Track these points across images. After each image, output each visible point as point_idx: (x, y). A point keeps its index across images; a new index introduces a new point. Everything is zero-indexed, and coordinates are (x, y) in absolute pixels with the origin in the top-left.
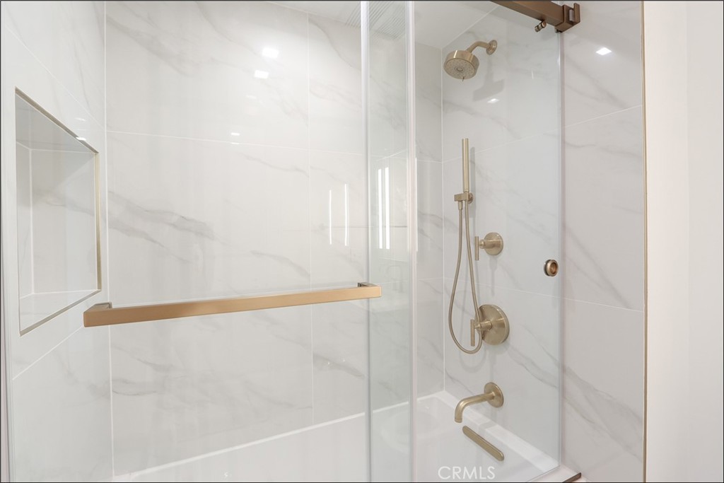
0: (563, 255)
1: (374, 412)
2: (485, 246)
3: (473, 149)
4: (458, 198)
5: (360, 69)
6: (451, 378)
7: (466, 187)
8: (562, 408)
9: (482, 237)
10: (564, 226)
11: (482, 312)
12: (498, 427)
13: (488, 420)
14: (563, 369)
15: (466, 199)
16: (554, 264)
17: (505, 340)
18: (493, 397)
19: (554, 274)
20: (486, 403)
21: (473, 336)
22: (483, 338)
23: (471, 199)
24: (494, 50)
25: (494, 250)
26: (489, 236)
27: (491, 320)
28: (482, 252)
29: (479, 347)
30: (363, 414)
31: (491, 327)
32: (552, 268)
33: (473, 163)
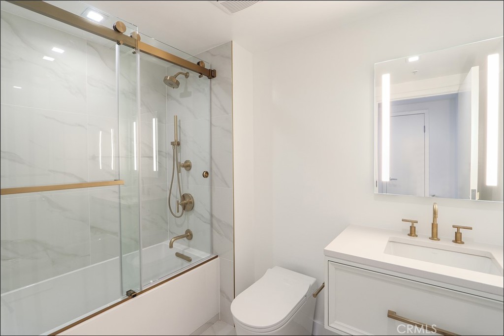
0: (211, 169)
1: (123, 256)
2: (183, 166)
3: (180, 120)
4: (172, 144)
5: (115, 72)
6: (172, 233)
7: (176, 138)
8: (212, 231)
9: (183, 162)
10: (211, 157)
11: (184, 197)
12: (191, 248)
13: (187, 247)
14: (212, 216)
15: (177, 144)
16: (207, 173)
17: (192, 208)
18: (188, 236)
19: (207, 177)
20: (185, 238)
21: (178, 208)
22: (184, 209)
23: (179, 144)
24: (188, 76)
25: (188, 168)
26: (186, 162)
27: (187, 200)
28: (183, 169)
29: (182, 214)
30: (118, 257)
31: (187, 203)
32: (206, 175)
33: (180, 127)
